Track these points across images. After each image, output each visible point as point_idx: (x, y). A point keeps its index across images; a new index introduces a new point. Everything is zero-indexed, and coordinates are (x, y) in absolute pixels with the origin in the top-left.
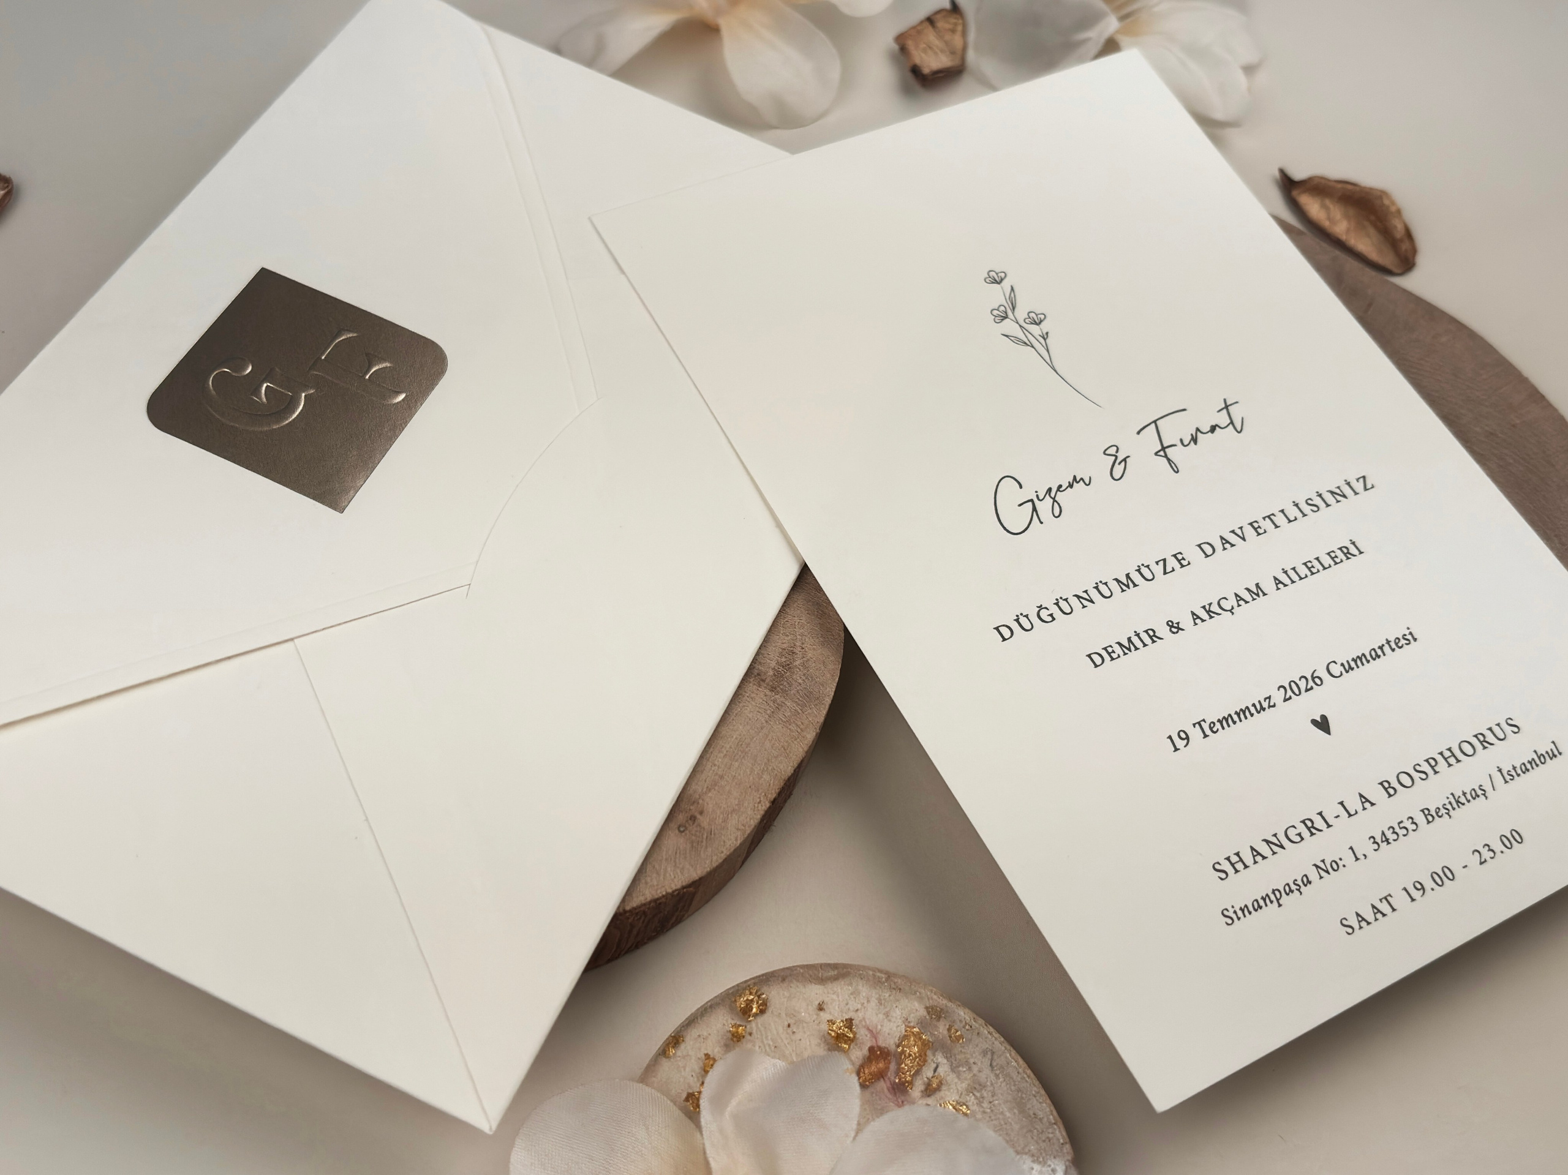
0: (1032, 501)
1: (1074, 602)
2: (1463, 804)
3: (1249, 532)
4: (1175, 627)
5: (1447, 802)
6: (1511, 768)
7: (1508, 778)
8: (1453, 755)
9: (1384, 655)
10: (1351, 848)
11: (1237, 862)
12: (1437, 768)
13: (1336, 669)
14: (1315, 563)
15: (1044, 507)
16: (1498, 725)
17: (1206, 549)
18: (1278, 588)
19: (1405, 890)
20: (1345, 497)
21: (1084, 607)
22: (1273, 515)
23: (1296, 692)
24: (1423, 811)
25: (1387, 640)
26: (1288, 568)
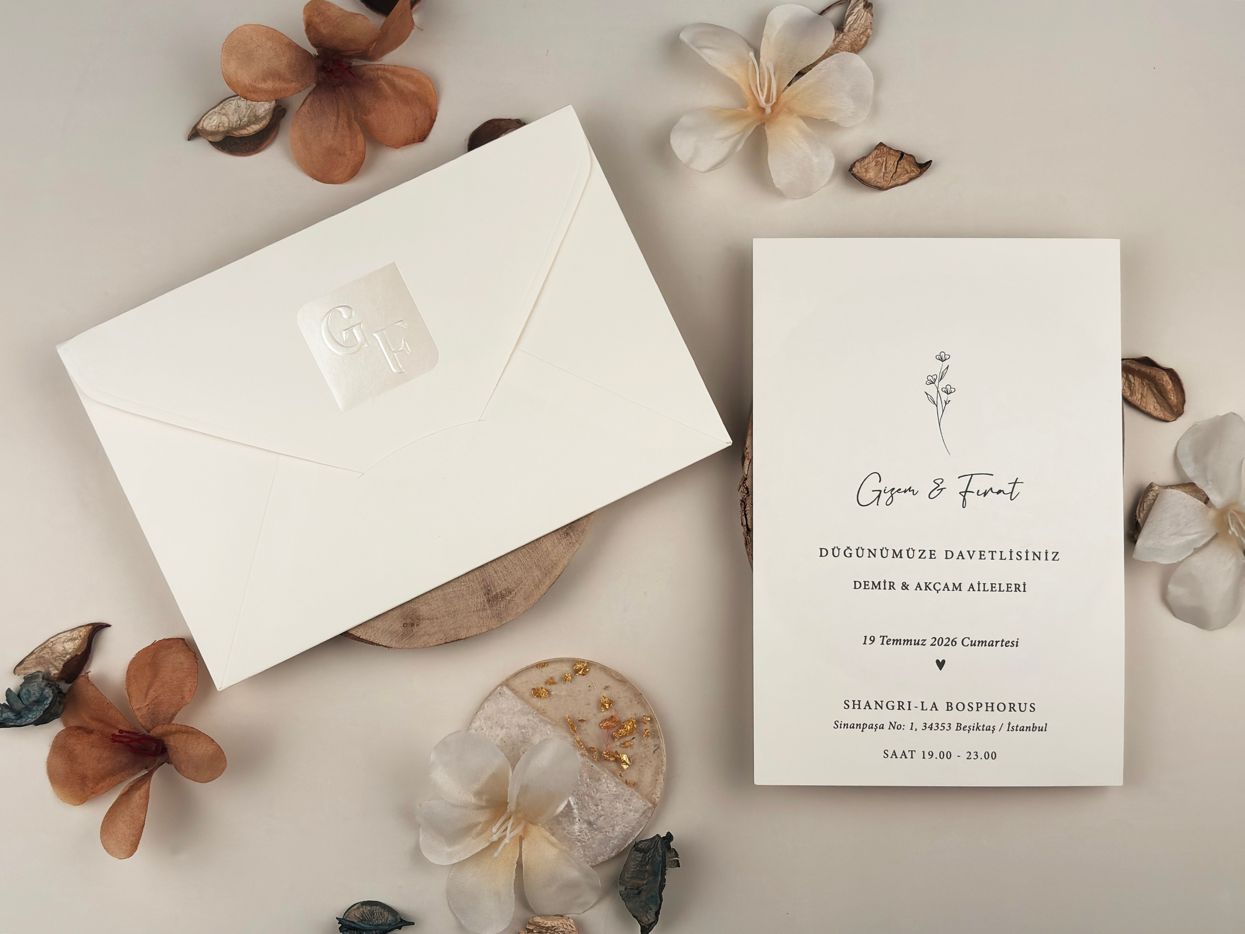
0: (880, 491)
1: (866, 552)
2: (979, 730)
3: (977, 555)
4: (905, 587)
5: (972, 725)
6: (1015, 726)
7: (1011, 728)
8: (992, 707)
9: (996, 646)
10: (912, 723)
11: (857, 704)
12: (979, 709)
13: (966, 642)
14: (997, 586)
15: (884, 497)
16: (1026, 704)
17: (949, 554)
18: (969, 590)
19: (924, 752)
20: (1039, 559)
21: (869, 557)
22: (995, 552)
23: (940, 643)
24: (958, 724)
25: (1003, 639)
26: (981, 582)
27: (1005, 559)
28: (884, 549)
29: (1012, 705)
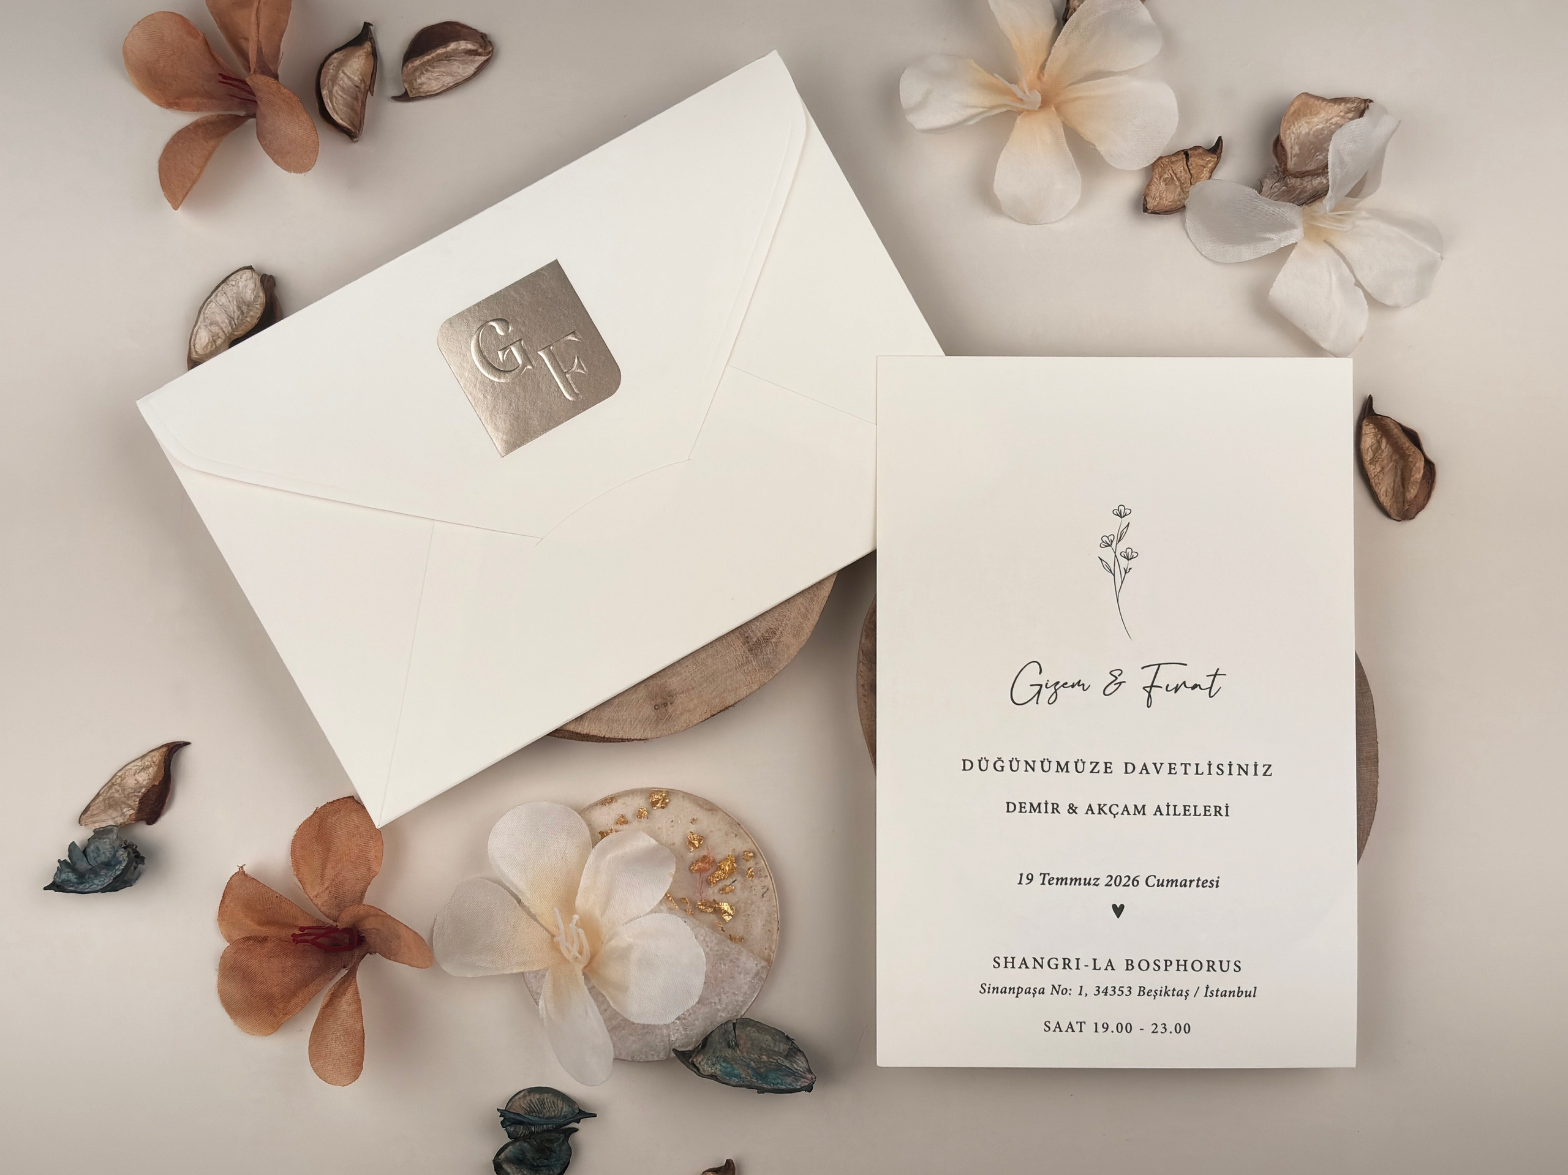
0: (1041, 685)
1: (1023, 765)
2: (1168, 995)
3: (1165, 769)
4: (1072, 810)
5: (1159, 989)
6: (1215, 990)
7: (1209, 994)
8: (1185, 966)
9: (1190, 886)
10: (1081, 987)
11: (1009, 962)
12: (1168, 968)
13: (1152, 881)
14: (1192, 809)
15: (1046, 693)
16: (1228, 961)
17: (1129, 768)
18: (1155, 814)
19: (1096, 1024)
20: (1246, 773)
21: (1026, 771)
22: (1190, 764)
23: (1117, 883)
24: (1140, 987)
25: (1199, 878)
26: (1171, 804)
27: (1202, 774)
28: (1046, 760)
29: (1211, 964)
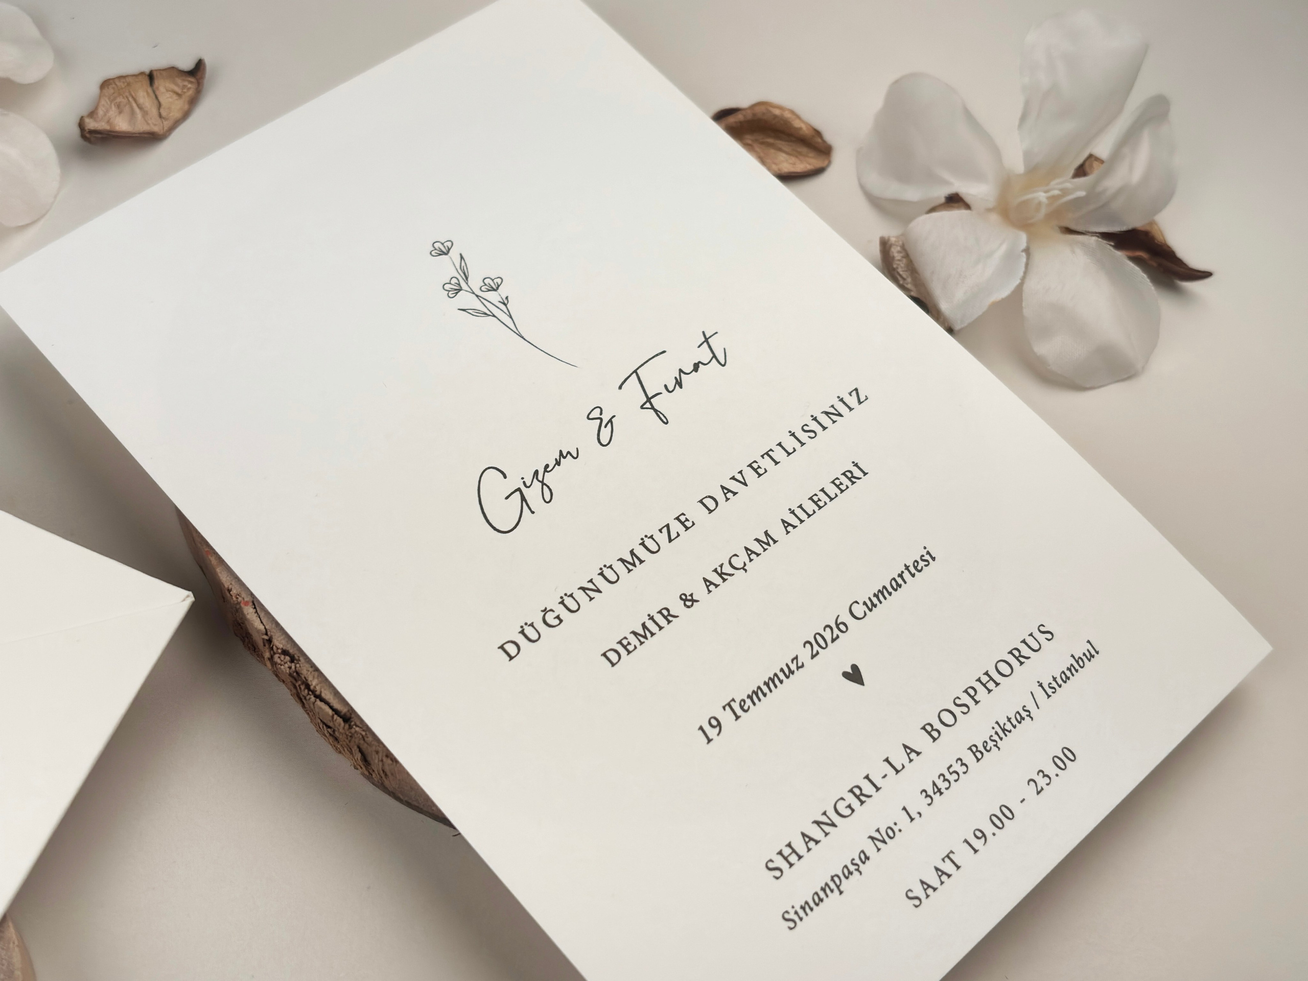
0: (519, 490)
1: (580, 596)
2: (1010, 731)
3: (750, 475)
4: (689, 600)
5: (993, 733)
6: (1051, 680)
7: (1050, 691)
8: (991, 679)
9: (905, 582)
10: (904, 809)
11: (790, 855)
12: (977, 697)
13: (859, 610)
14: (822, 496)
15: (533, 494)
16: (1031, 635)
17: (708, 504)
19: (966, 841)
20: (840, 415)
21: (591, 599)
22: (771, 450)
23: (822, 644)
24: (970, 749)
25: (905, 565)
26: (794, 507)
27: (794, 450)
28: (604, 568)
29: (1016, 653)
